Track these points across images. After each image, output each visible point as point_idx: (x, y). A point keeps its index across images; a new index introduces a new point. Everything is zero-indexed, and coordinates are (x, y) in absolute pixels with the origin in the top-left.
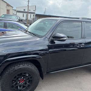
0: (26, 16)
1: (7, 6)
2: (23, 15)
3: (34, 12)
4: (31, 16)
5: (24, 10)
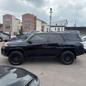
0: (58, 29)
1: (42, 23)
2: (56, 29)
3: (65, 25)
4: (62, 29)
5: (57, 24)
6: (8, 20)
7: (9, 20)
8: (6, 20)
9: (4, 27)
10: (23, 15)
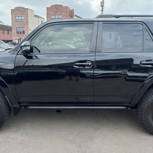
6: (20, 18)
7: (23, 18)
8: (17, 18)
9: (14, 31)
10: (47, 8)
